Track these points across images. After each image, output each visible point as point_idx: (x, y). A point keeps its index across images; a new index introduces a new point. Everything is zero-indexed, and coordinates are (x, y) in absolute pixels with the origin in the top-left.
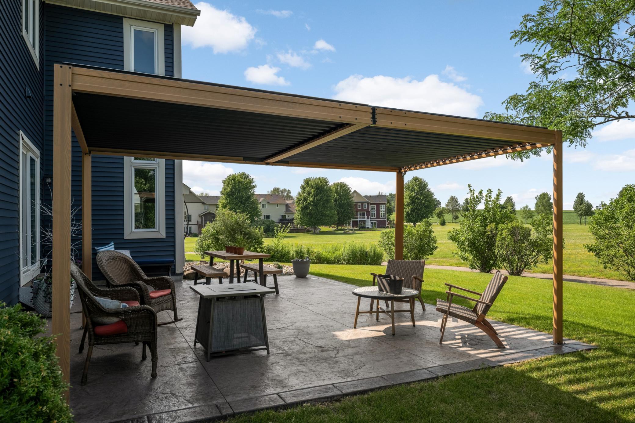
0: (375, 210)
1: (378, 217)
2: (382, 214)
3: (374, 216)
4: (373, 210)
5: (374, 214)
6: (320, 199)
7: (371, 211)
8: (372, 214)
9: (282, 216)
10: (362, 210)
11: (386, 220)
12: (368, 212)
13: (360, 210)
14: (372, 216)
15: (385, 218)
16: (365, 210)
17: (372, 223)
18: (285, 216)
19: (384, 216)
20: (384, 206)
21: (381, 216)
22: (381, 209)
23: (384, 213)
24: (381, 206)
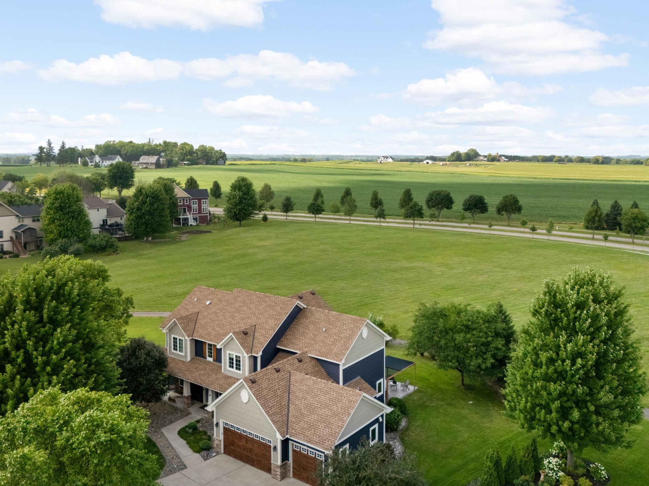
0: (197, 205)
1: (200, 212)
2: (203, 209)
3: (196, 211)
4: (195, 205)
5: (196, 209)
6: (157, 208)
7: (193, 206)
8: (194, 209)
9: (104, 220)
10: (184, 205)
11: (208, 215)
12: (189, 207)
13: (181, 206)
14: (194, 211)
15: (207, 213)
16: (186, 206)
17: (194, 219)
18: (106, 220)
19: (206, 211)
20: (206, 201)
21: (203, 211)
22: (203, 204)
23: (206, 209)
24: (203, 201)
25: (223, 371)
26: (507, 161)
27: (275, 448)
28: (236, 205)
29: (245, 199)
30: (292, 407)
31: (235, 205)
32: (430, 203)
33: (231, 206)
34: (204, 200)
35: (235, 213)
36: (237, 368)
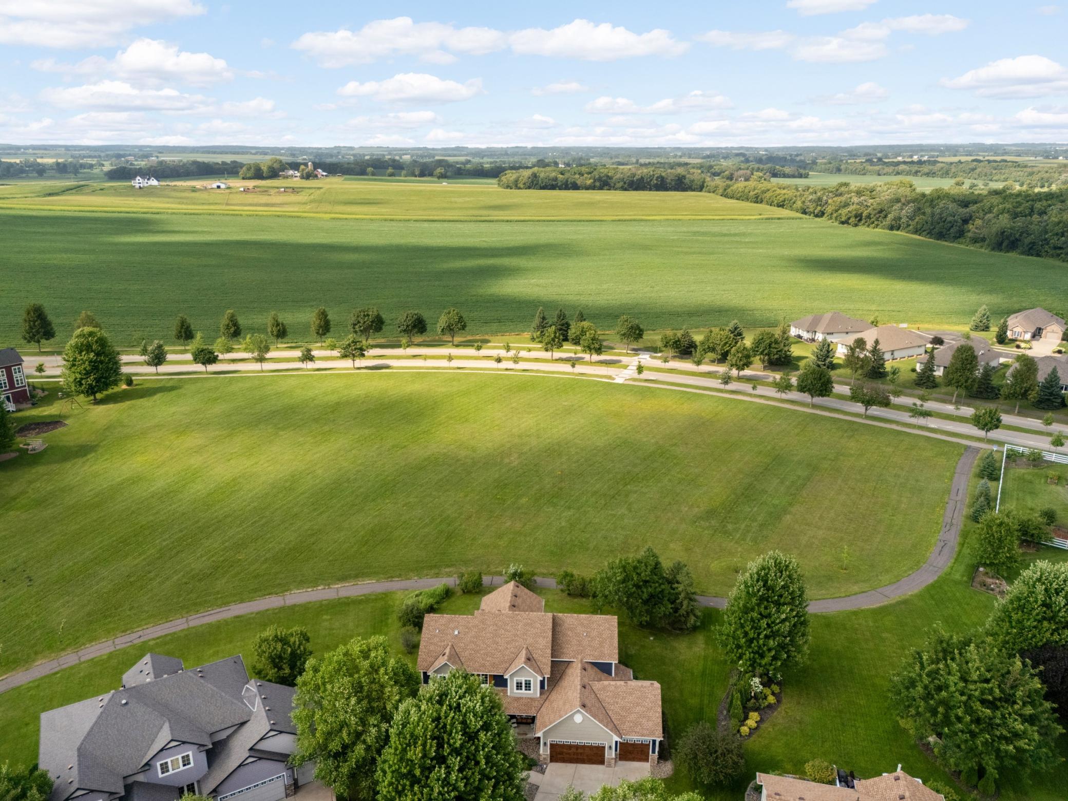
0: (5, 377)
1: (12, 386)
2: (17, 381)
3: (6, 386)
4: (2, 378)
5: (5, 383)
8: (1, 384)
11: (27, 388)
14: (2, 387)
15: (25, 386)
19: (22, 383)
20: (19, 368)
21: (18, 384)
22: (16, 373)
23: (21, 380)
24: (15, 369)
25: (509, 694)
26: (326, 176)
27: (610, 747)
28: (88, 373)
29: (101, 362)
30: (610, 713)
31: (85, 374)
32: (357, 327)
33: (78, 376)
34: (17, 367)
35: (90, 385)
36: (526, 690)
